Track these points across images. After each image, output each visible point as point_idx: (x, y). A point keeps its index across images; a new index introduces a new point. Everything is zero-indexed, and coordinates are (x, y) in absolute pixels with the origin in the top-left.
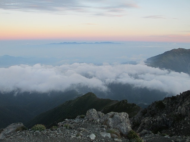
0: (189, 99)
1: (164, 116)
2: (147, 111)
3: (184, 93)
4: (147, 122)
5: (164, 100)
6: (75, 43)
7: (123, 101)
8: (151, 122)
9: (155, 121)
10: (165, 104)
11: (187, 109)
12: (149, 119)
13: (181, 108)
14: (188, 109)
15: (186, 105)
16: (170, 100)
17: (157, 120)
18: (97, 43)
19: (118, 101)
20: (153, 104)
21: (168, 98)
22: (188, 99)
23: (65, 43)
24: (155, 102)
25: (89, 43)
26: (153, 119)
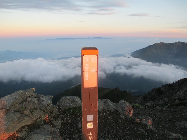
0: (186, 86)
1: (166, 100)
2: (147, 96)
3: (179, 81)
4: (151, 105)
5: (162, 87)
6: (69, 38)
7: (116, 89)
8: (155, 105)
9: (157, 104)
10: (163, 90)
11: (184, 94)
12: (152, 103)
13: (179, 93)
14: (186, 94)
15: (183, 90)
16: (167, 87)
17: (159, 104)
18: (89, 38)
19: (110, 89)
20: (153, 90)
21: (166, 85)
22: (184, 86)
23: (61, 39)
24: (154, 89)
25: (82, 39)
26: (156, 103)
